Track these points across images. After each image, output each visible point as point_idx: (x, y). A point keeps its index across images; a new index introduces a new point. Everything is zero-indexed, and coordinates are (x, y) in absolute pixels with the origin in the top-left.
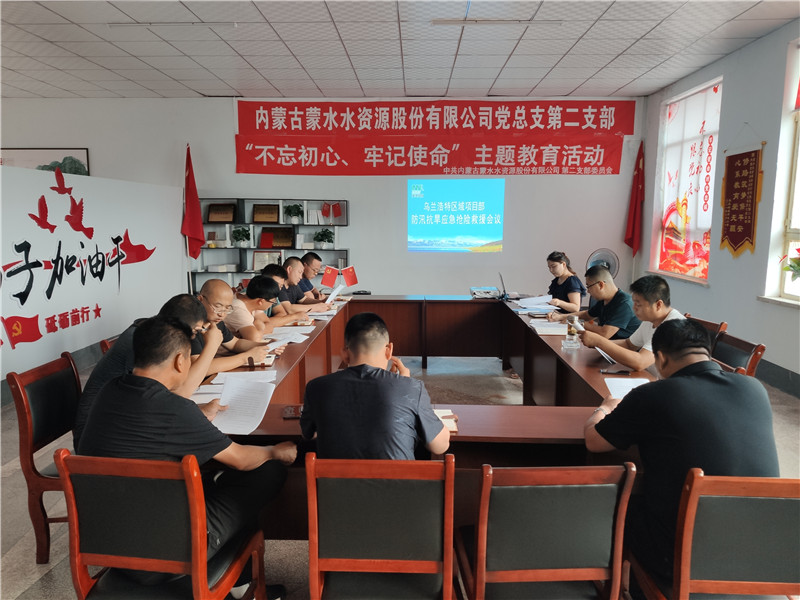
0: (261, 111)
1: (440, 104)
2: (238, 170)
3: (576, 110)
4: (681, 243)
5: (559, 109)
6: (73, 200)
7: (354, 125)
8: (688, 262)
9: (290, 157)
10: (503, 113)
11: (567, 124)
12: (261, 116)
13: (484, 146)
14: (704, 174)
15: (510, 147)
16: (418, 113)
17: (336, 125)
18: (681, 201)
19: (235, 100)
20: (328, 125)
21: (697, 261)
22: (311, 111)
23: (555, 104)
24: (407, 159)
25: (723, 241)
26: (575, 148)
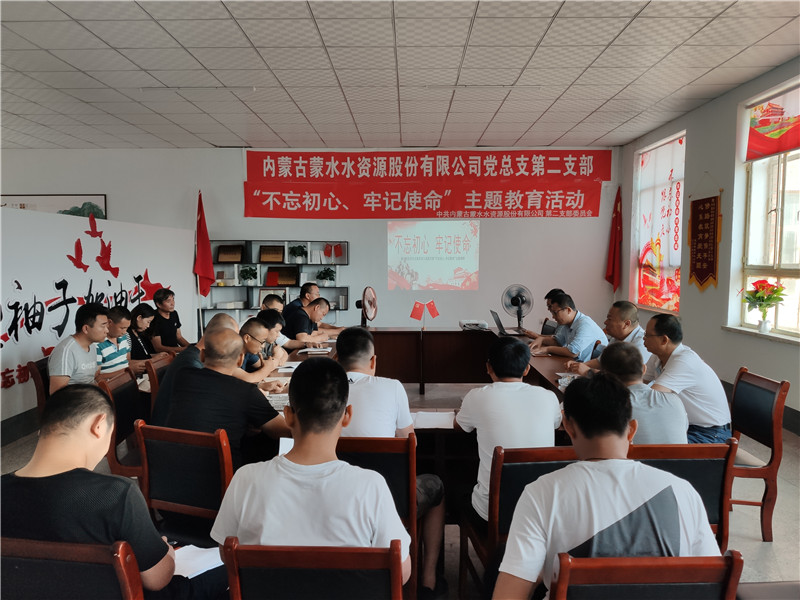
0: (268, 160)
1: (433, 154)
2: (247, 214)
3: (558, 159)
4: (657, 280)
5: (542, 157)
6: (103, 242)
7: (354, 173)
8: (663, 297)
9: (295, 202)
10: (491, 162)
11: (549, 171)
12: (268, 165)
13: (474, 192)
14: (674, 216)
15: (498, 192)
16: (413, 162)
17: (338, 173)
18: (654, 241)
19: (245, 150)
20: (330, 173)
21: (670, 295)
22: (314, 160)
23: (538, 153)
24: (403, 204)
25: (691, 277)
26: (557, 193)
